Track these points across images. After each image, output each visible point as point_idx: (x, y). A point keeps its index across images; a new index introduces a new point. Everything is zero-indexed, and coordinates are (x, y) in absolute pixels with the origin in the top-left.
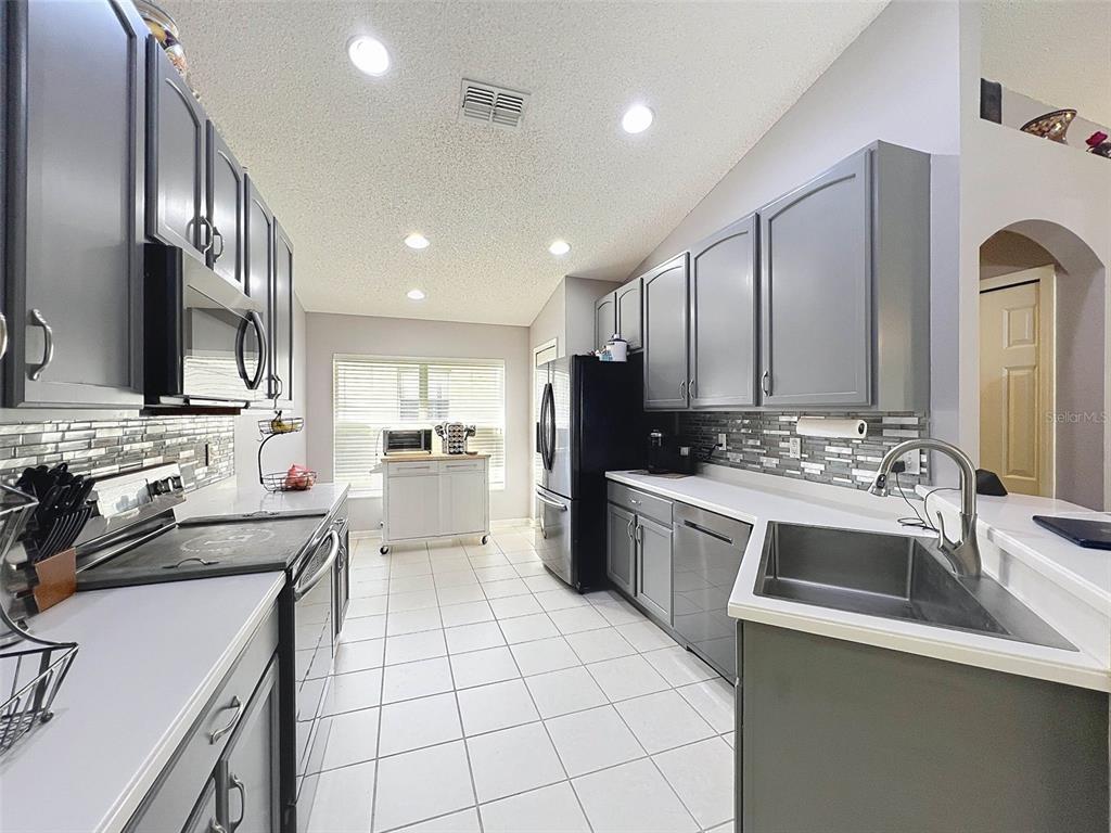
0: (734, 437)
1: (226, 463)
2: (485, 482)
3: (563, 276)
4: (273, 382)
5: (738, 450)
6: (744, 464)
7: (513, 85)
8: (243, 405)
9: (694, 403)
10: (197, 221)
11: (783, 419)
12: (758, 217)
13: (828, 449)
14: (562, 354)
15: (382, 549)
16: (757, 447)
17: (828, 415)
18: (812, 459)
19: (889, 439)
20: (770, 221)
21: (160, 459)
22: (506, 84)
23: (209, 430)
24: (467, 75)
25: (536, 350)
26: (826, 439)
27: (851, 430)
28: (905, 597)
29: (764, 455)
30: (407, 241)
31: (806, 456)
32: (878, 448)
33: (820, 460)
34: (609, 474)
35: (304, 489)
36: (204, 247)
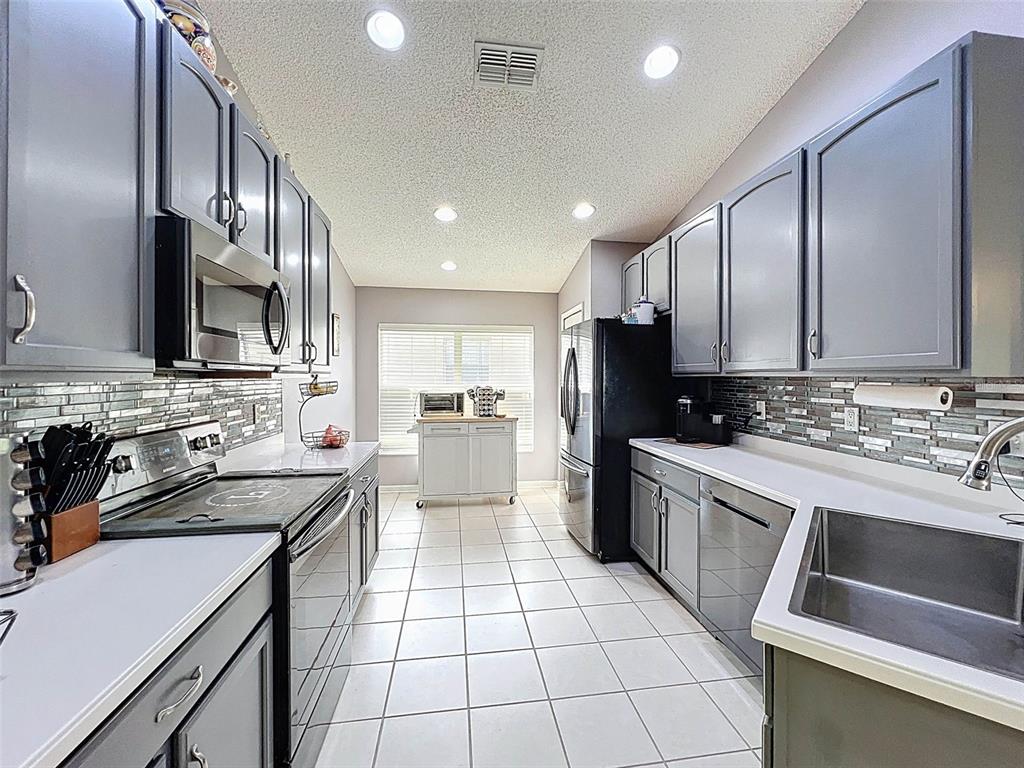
0: (776, 405)
1: (274, 422)
2: (513, 443)
3: (589, 241)
4: (307, 348)
5: (777, 419)
6: (786, 436)
7: (526, 40)
8: (273, 369)
9: (727, 367)
10: (220, 197)
11: (835, 385)
12: (805, 153)
13: (895, 421)
14: (588, 317)
15: (418, 504)
16: (802, 417)
17: (895, 381)
18: (874, 432)
19: (983, 411)
20: (820, 154)
21: (207, 418)
22: (518, 41)
23: (257, 392)
24: (480, 37)
25: (564, 316)
26: (894, 410)
27: (930, 400)
28: (1014, 619)
29: (812, 426)
30: (437, 214)
31: (867, 429)
32: (970, 422)
33: (887, 435)
34: (632, 442)
35: (338, 447)
36: (226, 221)
